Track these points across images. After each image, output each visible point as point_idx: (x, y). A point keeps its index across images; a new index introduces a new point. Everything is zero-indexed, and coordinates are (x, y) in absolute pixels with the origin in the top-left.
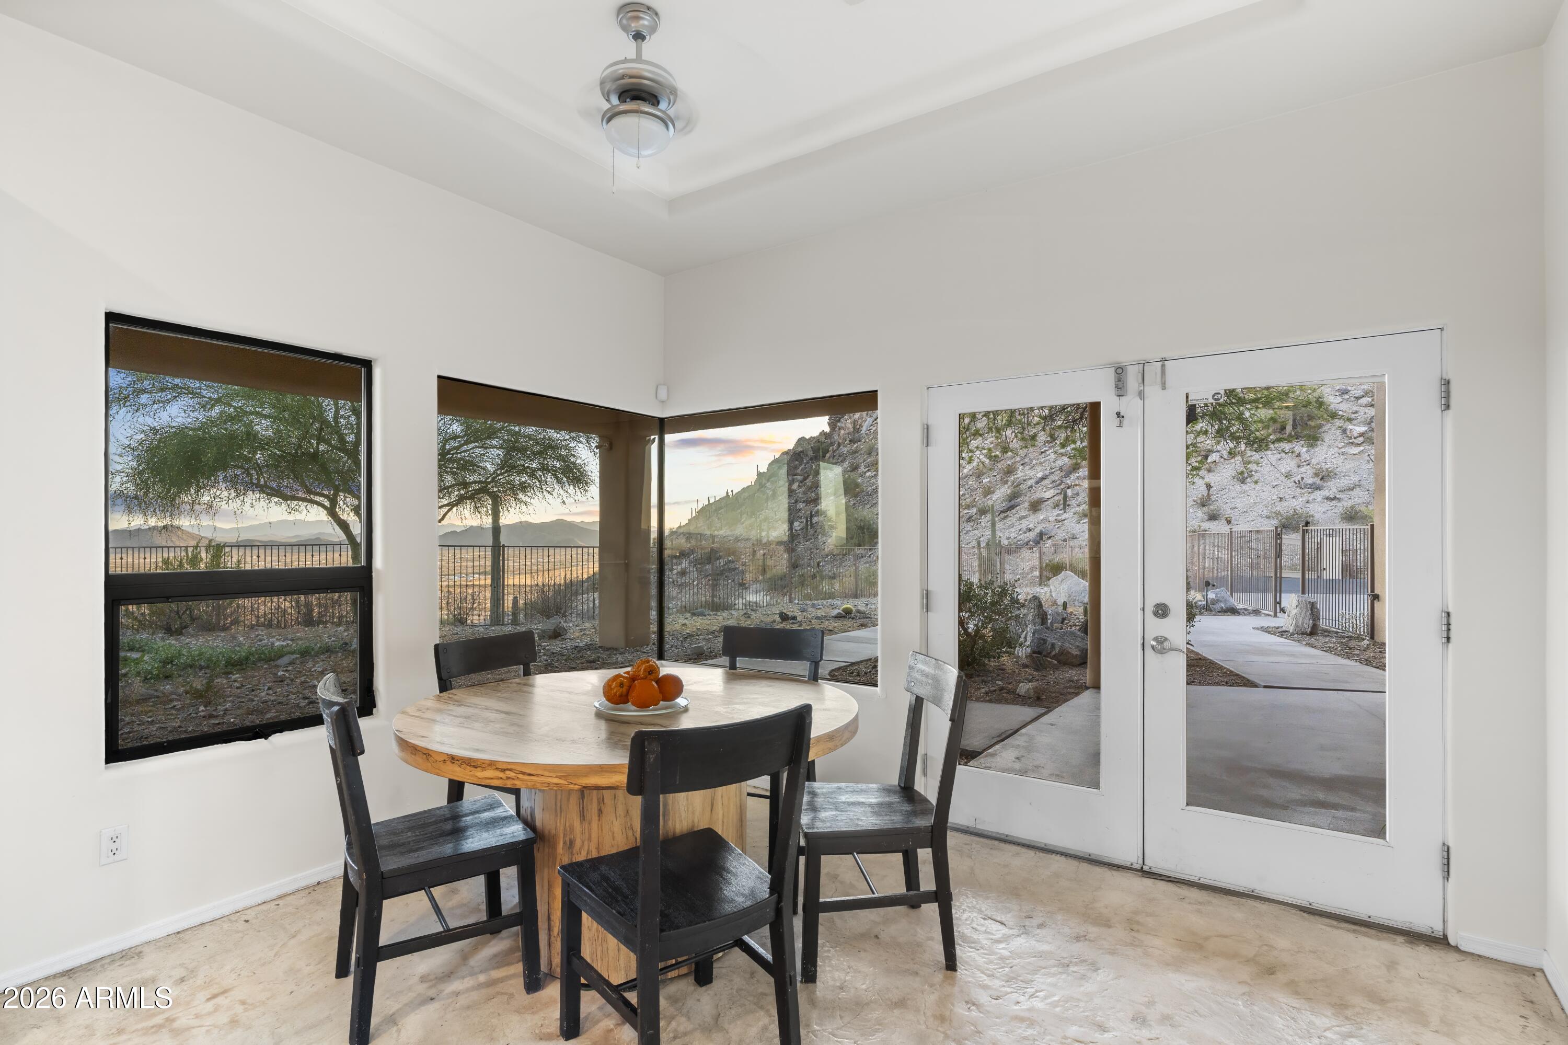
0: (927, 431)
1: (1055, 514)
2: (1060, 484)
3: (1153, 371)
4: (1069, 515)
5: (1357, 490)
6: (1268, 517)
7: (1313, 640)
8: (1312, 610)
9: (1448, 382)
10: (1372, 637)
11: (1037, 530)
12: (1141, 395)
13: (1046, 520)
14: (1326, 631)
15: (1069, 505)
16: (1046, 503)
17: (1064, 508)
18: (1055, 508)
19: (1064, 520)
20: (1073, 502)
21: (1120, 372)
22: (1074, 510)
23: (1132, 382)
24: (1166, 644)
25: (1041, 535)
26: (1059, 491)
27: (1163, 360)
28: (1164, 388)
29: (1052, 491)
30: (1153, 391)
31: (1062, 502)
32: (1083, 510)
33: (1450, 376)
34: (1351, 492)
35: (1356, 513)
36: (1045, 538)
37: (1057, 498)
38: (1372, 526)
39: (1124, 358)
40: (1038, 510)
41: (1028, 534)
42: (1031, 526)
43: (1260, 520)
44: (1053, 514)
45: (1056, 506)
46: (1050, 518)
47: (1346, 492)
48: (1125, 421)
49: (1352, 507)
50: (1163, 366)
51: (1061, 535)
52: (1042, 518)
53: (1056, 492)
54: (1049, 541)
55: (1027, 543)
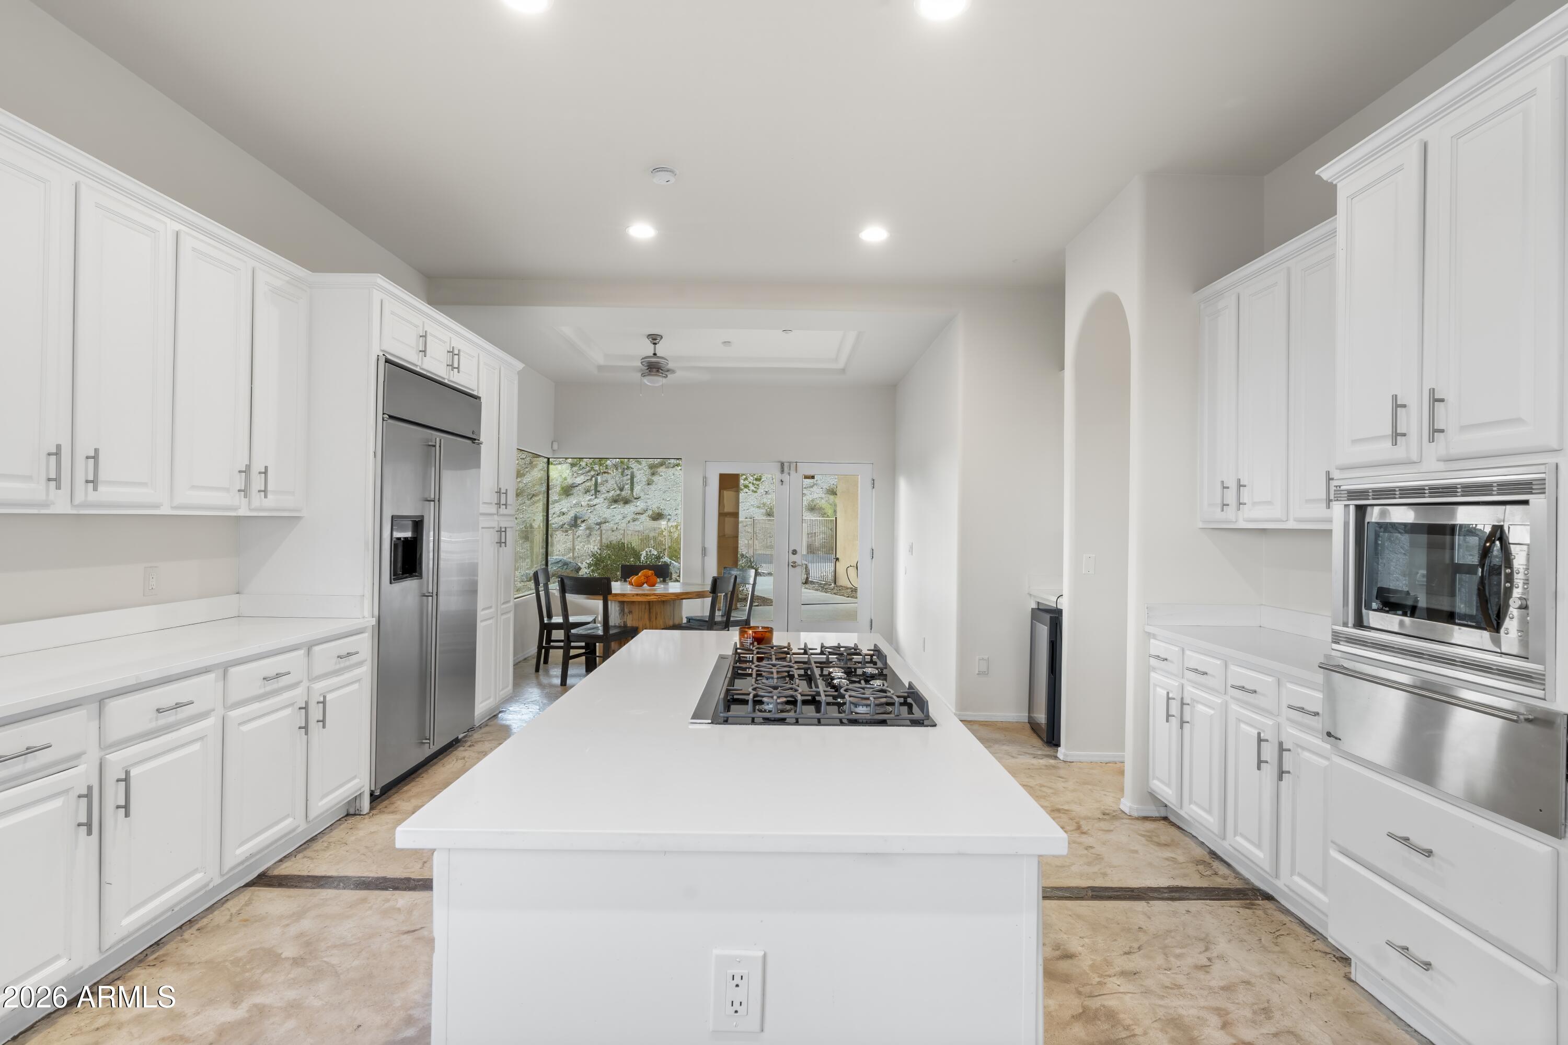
0: (705, 478)
1: (587, 499)
2: (589, 471)
3: (793, 466)
4: (600, 500)
5: (815, 487)
6: (758, 507)
7: (807, 586)
8: (806, 569)
9: (874, 480)
10: (835, 583)
11: (572, 514)
12: (789, 474)
13: (578, 504)
14: (812, 582)
15: (599, 491)
16: (578, 488)
17: (596, 494)
18: (586, 493)
19: (595, 505)
20: (602, 489)
21: (782, 464)
22: (603, 496)
23: (786, 469)
24: (796, 564)
25: (576, 518)
26: (589, 478)
27: (796, 462)
28: (796, 472)
29: (582, 477)
30: (792, 472)
31: (593, 488)
32: (613, 496)
33: (874, 478)
34: (811, 489)
35: (815, 506)
36: (579, 522)
37: (588, 484)
38: (836, 518)
39: (783, 460)
40: (570, 495)
41: (562, 518)
42: (564, 510)
43: (752, 509)
44: (585, 500)
45: (587, 491)
46: (583, 503)
47: (808, 489)
48: (784, 483)
49: (813, 501)
50: (796, 464)
51: (593, 519)
52: (574, 502)
53: (586, 478)
54: (583, 525)
55: (562, 526)
